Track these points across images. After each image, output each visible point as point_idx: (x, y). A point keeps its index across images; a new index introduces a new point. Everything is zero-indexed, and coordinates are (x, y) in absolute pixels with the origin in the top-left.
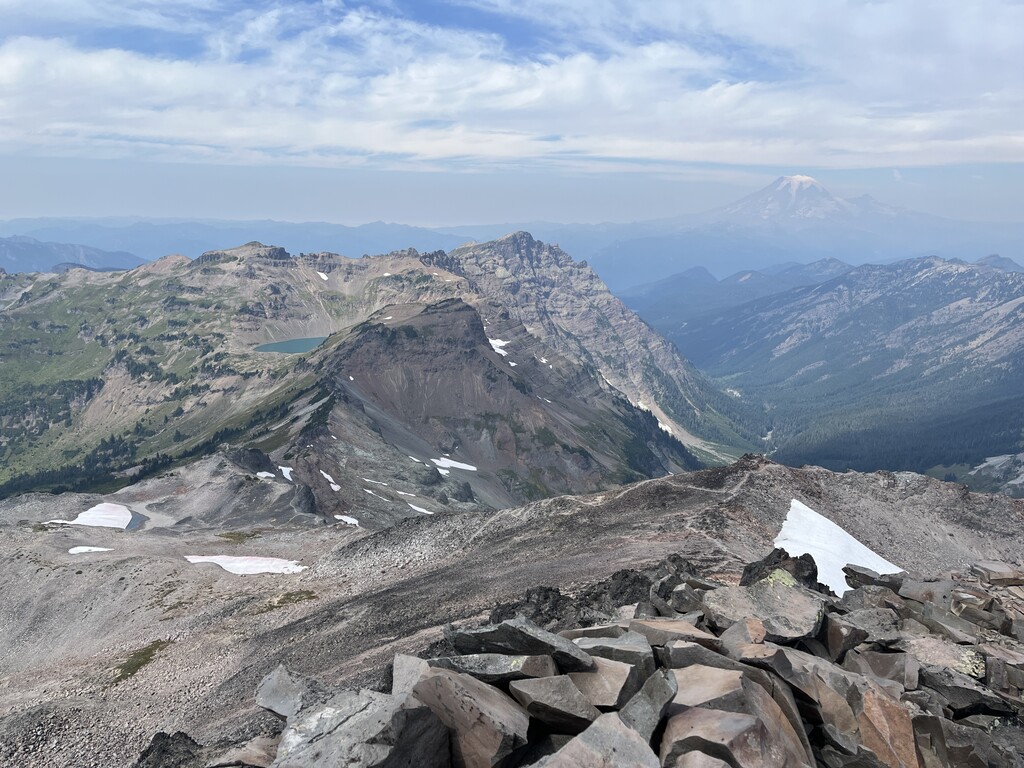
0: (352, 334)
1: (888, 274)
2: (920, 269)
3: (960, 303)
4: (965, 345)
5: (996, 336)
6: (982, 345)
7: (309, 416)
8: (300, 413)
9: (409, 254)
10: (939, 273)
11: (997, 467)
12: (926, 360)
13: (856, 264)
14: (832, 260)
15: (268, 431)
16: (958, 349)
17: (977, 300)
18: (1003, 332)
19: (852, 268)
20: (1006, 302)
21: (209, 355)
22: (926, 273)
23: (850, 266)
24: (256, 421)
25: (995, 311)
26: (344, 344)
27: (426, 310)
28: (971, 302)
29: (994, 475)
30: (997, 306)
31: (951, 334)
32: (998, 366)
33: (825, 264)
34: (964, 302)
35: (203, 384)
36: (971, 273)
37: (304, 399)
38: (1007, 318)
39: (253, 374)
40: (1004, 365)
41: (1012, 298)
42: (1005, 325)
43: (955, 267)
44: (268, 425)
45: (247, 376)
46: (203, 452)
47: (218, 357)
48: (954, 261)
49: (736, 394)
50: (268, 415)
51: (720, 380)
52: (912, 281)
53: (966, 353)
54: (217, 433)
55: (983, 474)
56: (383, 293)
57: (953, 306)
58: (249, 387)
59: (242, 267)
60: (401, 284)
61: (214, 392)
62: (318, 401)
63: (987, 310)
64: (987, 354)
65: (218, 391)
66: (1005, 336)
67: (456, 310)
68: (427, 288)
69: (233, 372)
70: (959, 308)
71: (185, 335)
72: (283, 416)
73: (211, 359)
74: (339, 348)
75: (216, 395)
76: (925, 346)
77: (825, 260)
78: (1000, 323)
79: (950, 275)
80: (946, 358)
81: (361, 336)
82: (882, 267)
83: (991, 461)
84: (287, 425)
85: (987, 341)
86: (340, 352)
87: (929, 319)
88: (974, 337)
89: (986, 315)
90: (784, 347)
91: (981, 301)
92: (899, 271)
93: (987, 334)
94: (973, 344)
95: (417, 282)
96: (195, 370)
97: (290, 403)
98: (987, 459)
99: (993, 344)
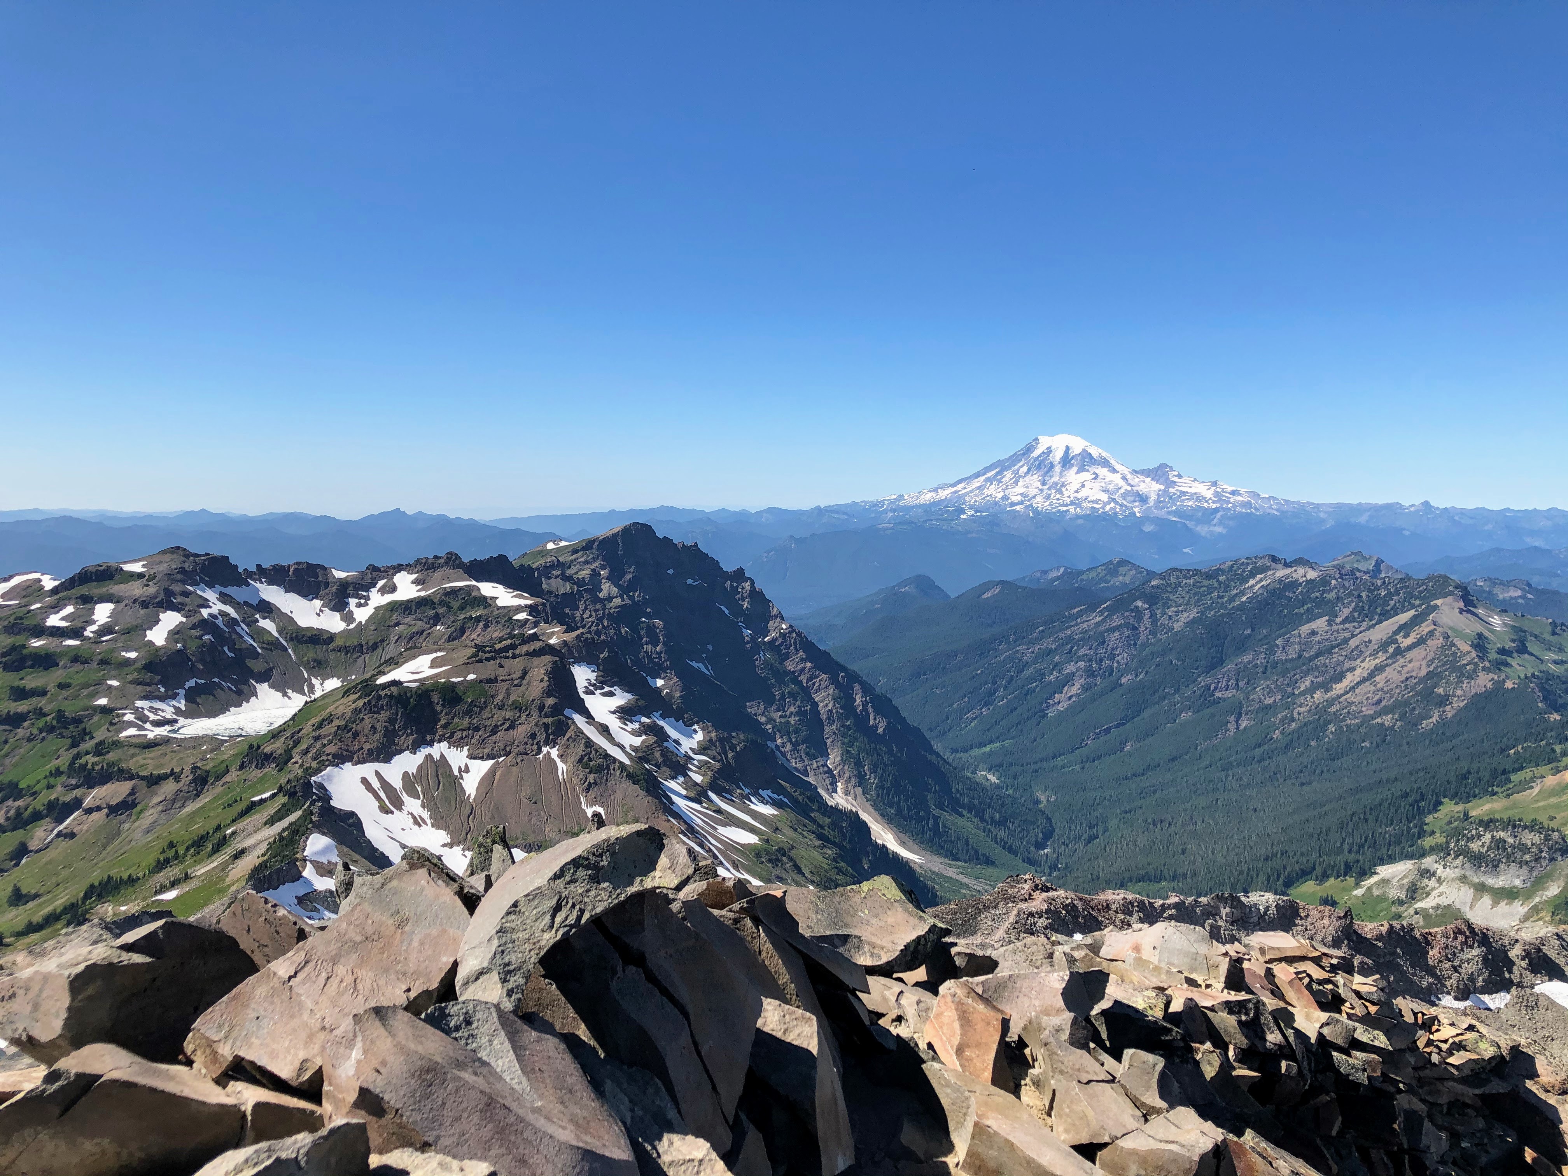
0: (344, 700)
1: (1206, 582)
2: (1252, 575)
3: (1313, 625)
4: (1327, 690)
5: (1372, 675)
6: (1353, 688)
7: (264, 847)
8: (249, 842)
9: (447, 563)
10: (1280, 581)
11: (1395, 881)
12: (1275, 715)
13: (1159, 568)
14: (1122, 563)
15: (187, 877)
16: (1318, 695)
17: (1339, 620)
18: (1379, 669)
19: (1151, 575)
20: (1380, 622)
21: (84, 746)
22: (1261, 581)
23: (1149, 572)
24: (167, 861)
25: (1365, 636)
26: (329, 719)
27: (475, 655)
28: (1330, 623)
29: (1394, 893)
30: (1368, 629)
31: (1306, 674)
32: (1379, 720)
33: (1113, 568)
34: (1320, 624)
35: (67, 799)
36: (1324, 581)
37: (257, 816)
38: (1384, 646)
39: (165, 777)
40: (1387, 720)
41: (1385, 615)
42: (1381, 657)
43: (1301, 571)
44: (190, 866)
45: (154, 781)
46: (63, 922)
47: (100, 749)
48: (1300, 562)
49: (993, 779)
50: (188, 849)
51: (964, 756)
52: (1242, 593)
53: (1331, 702)
54: (92, 886)
55: (1376, 892)
56: (402, 627)
57: (1305, 629)
58: (156, 799)
59: (152, 590)
60: (432, 612)
61: (89, 811)
62: (280, 819)
63: (1353, 636)
64: (1361, 703)
65: (99, 809)
66: (1384, 675)
67: (528, 654)
68: (478, 619)
69: (125, 775)
70: (1314, 633)
71: (40, 713)
72: (216, 849)
73: (87, 753)
74: (320, 726)
75: (95, 816)
76: (1270, 693)
77: (1111, 562)
78: (1374, 654)
79: (1294, 585)
80: (1302, 711)
81: (360, 703)
82: (1197, 572)
83: (1385, 871)
84: (224, 867)
85: (1359, 684)
86: (323, 731)
87: (1271, 651)
88: (1339, 677)
89: (1353, 643)
90: (1062, 702)
91: (1344, 622)
92: (1222, 578)
93: (1358, 671)
94: (1338, 688)
95: (462, 608)
96: (58, 773)
97: (228, 826)
98: (1379, 869)
99: (1367, 687)
